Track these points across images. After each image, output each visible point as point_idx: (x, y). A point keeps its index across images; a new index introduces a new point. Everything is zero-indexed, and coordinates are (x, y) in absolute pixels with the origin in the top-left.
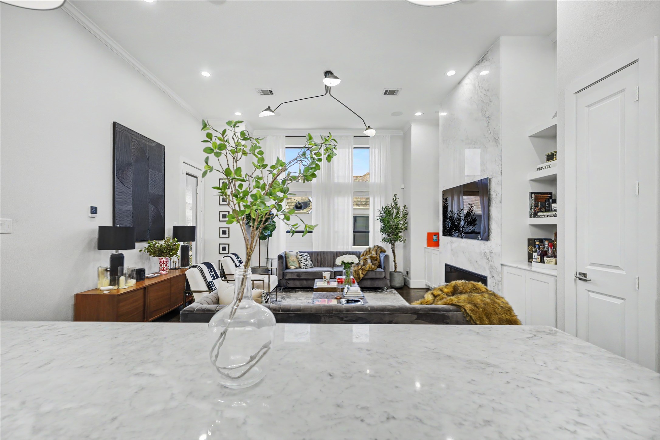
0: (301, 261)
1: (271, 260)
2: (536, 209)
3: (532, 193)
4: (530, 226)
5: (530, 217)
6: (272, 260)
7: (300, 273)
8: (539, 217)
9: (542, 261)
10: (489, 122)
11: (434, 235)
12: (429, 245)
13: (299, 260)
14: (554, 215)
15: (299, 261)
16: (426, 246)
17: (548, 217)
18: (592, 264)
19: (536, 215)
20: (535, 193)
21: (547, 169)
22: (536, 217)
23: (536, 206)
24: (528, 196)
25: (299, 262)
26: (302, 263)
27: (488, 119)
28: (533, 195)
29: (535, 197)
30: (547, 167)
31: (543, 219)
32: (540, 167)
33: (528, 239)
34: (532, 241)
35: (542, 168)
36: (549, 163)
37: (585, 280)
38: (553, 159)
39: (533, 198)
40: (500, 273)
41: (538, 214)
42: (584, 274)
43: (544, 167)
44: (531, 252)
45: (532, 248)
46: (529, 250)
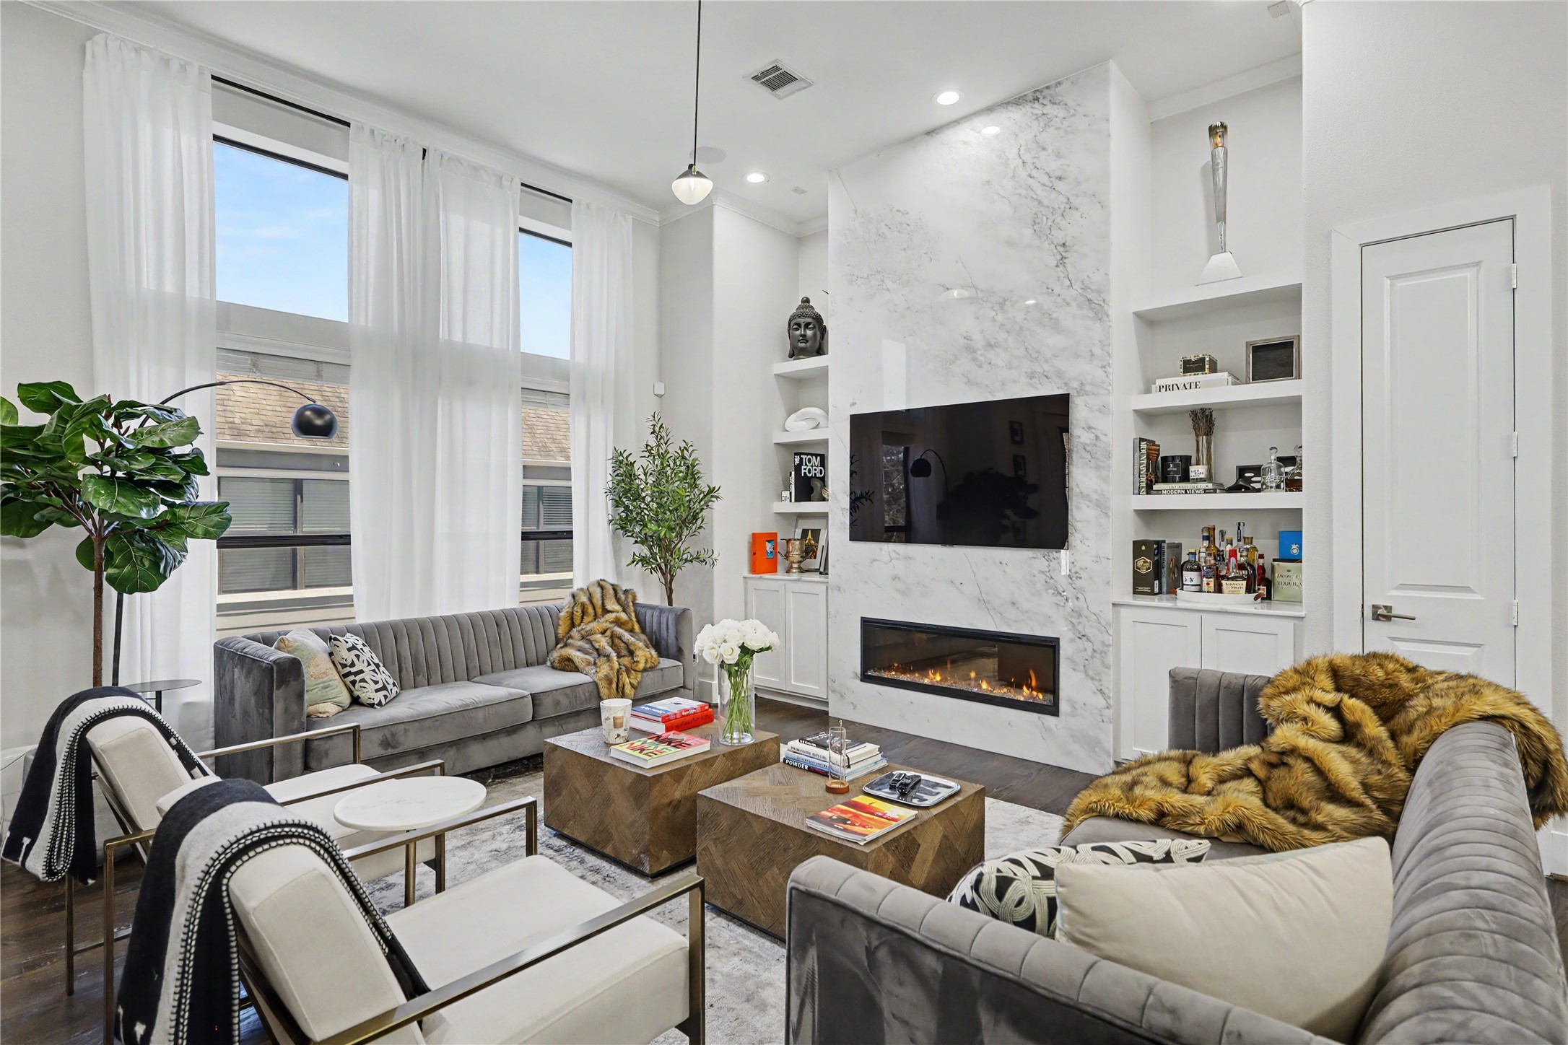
0: (361, 672)
1: (153, 695)
2: (1148, 475)
3: (1142, 440)
4: (1135, 513)
5: (1137, 491)
6: (159, 694)
7: (393, 729)
8: (1159, 492)
9: (1219, 589)
10: (1063, 258)
11: (768, 541)
12: (754, 569)
13: (348, 669)
14: (1203, 490)
15: (349, 674)
16: (746, 573)
17: (1186, 493)
18: (1403, 586)
19: (1149, 489)
20: (1147, 441)
21: (1189, 390)
22: (1153, 493)
23: (1148, 466)
24: (1131, 446)
25: (352, 678)
26: (363, 680)
27: (1061, 249)
28: (1144, 445)
29: (1148, 449)
30: (1188, 386)
31: (1170, 498)
32: (1168, 383)
33: (1134, 542)
34: (1143, 548)
35: (1175, 386)
36: (1191, 378)
37: (1388, 618)
38: (1203, 369)
39: (1144, 451)
40: (1110, 625)
41: (1156, 487)
42: (1386, 607)
43: (1181, 386)
44: (1144, 571)
45: (1145, 562)
46: (1137, 568)
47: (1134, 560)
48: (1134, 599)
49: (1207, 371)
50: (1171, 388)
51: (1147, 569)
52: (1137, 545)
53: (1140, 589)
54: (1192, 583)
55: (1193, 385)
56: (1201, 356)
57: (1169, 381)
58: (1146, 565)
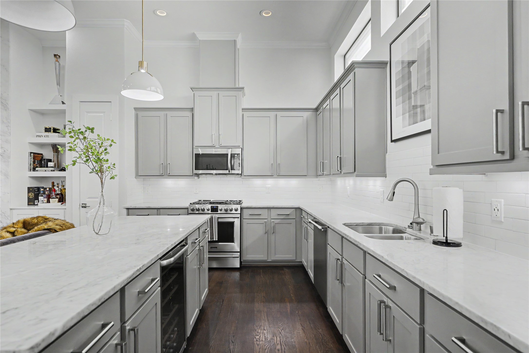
2: (34, 165)
3: (31, 153)
4: (29, 177)
5: (29, 170)
8: (37, 171)
9: (48, 201)
14: (51, 170)
17: (45, 171)
18: (89, 198)
19: (34, 169)
20: (34, 153)
21: (45, 138)
22: (34, 171)
23: (34, 162)
24: (27, 155)
28: (32, 155)
29: (34, 156)
30: (45, 136)
31: (41, 172)
32: (39, 135)
33: (28, 188)
34: (31, 189)
35: (41, 136)
36: (47, 134)
37: (85, 207)
38: (50, 131)
39: (32, 157)
40: (9, 216)
41: (36, 169)
42: (85, 204)
43: (43, 136)
44: (31, 197)
45: (32, 194)
46: (29, 196)
47: (28, 193)
48: (28, 207)
49: (52, 132)
50: (40, 136)
51: (32, 196)
52: (29, 188)
53: (30, 203)
54: (41, 200)
55: (47, 136)
56: (50, 127)
57: (40, 134)
58: (32, 195)
